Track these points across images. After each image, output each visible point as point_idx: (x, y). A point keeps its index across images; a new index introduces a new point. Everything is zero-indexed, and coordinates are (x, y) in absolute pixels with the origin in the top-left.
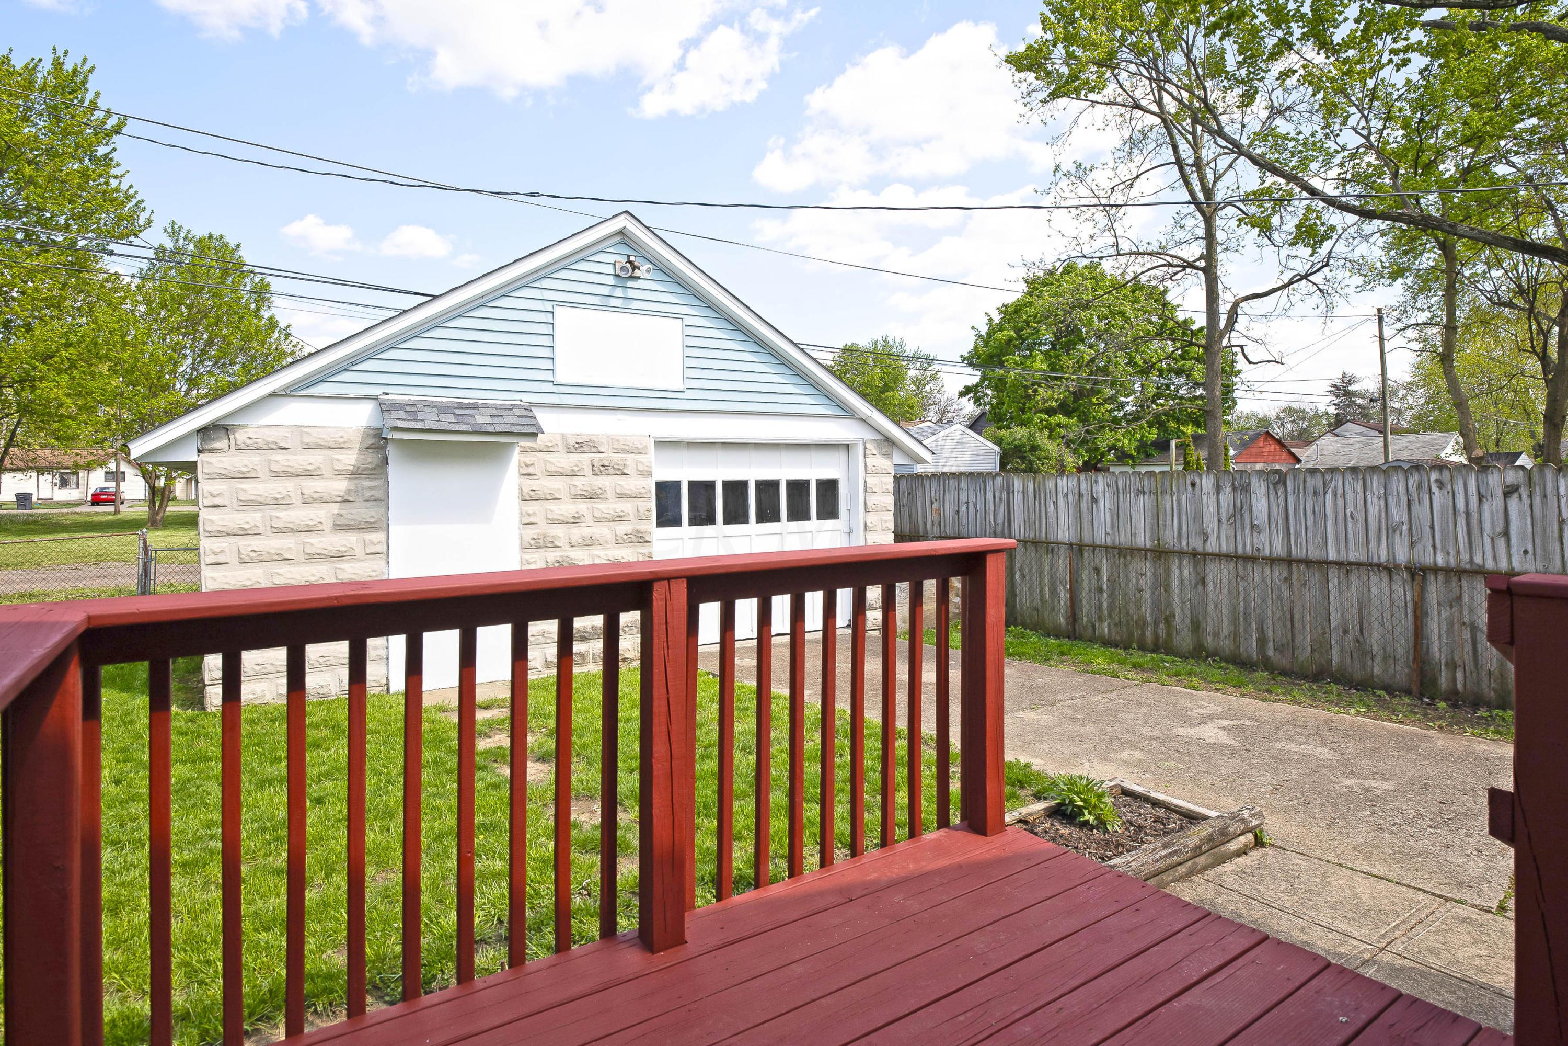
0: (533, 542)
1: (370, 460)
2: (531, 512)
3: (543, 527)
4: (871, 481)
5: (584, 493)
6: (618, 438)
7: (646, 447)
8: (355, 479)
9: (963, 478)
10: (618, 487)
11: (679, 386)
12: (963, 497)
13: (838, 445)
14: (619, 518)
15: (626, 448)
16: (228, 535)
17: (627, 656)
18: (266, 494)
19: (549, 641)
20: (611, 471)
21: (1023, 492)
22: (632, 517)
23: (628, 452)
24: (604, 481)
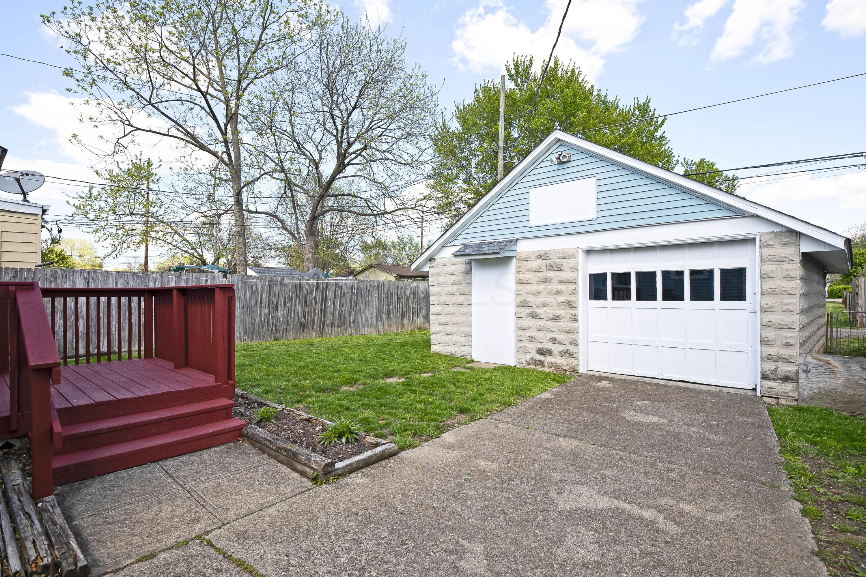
0: (520, 303)
1: (467, 268)
2: (520, 289)
3: (525, 297)
4: (766, 268)
5: (542, 280)
6: (560, 251)
7: (578, 254)
10: (558, 277)
11: (595, 217)
14: (559, 293)
15: (565, 256)
17: (563, 368)
18: (442, 281)
19: (527, 351)
20: (555, 269)
22: (566, 293)
23: (566, 258)
24: (552, 274)
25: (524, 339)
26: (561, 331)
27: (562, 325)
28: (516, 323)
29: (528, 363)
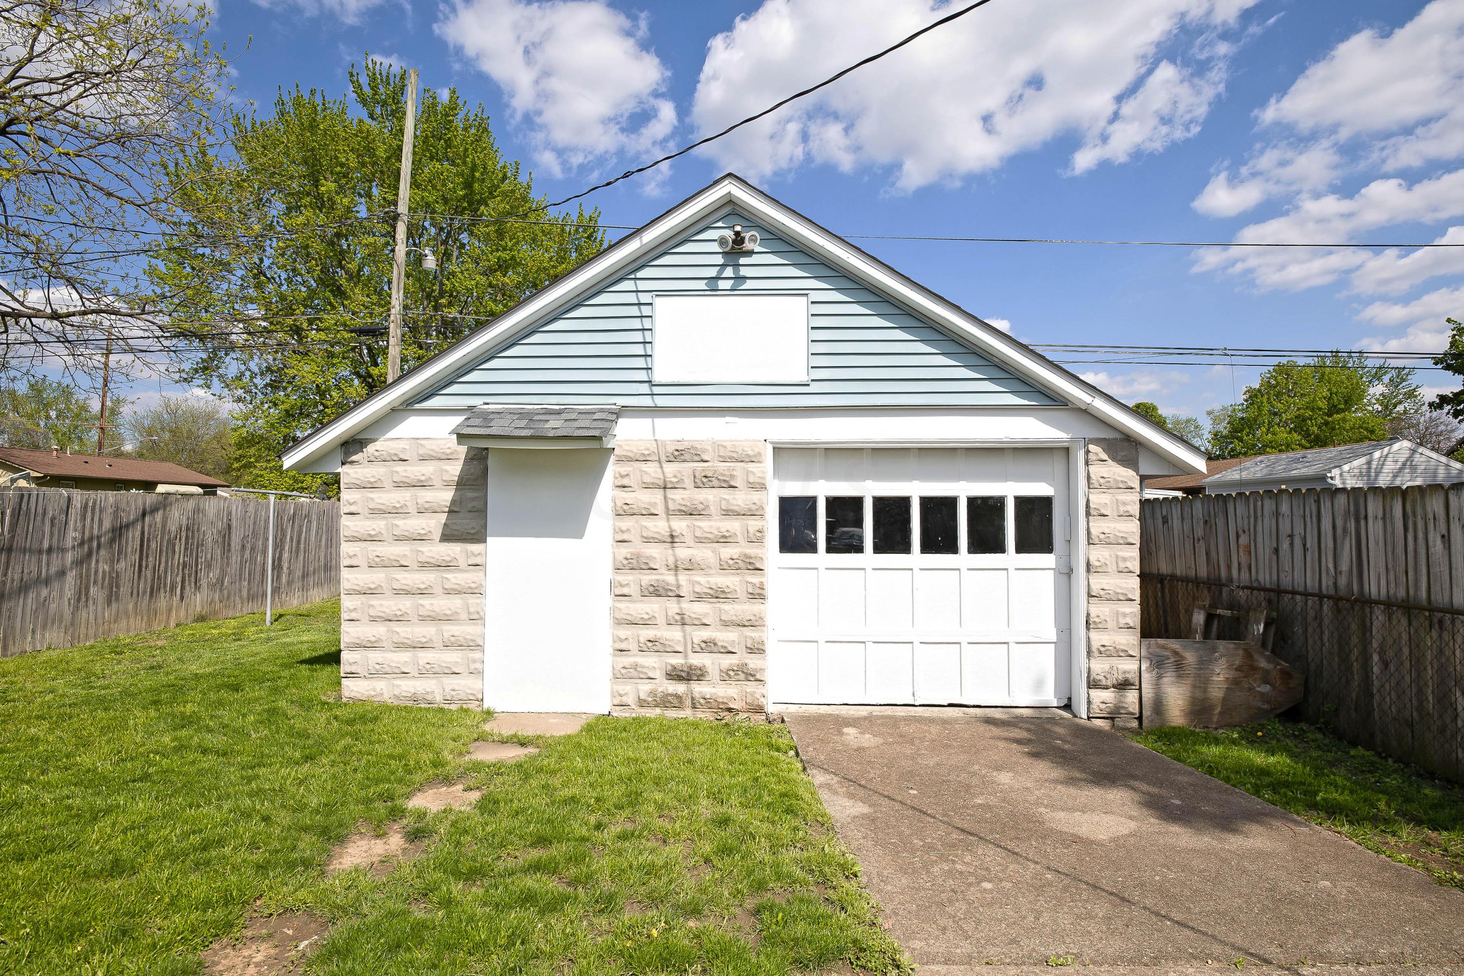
0: (625, 562)
1: (472, 471)
2: (624, 528)
3: (637, 547)
4: (1096, 499)
5: (683, 508)
6: (724, 444)
7: (759, 454)
8: (462, 489)
9: (1285, 497)
10: (723, 503)
11: (803, 378)
12: (1285, 527)
13: (1051, 449)
14: (724, 539)
15: (734, 455)
16: (361, 540)
17: (732, 706)
18: (388, 504)
19: (642, 676)
20: (715, 483)
21: (1384, 518)
22: (740, 538)
23: (737, 461)
24: (708, 496)
25: (633, 646)
26: (726, 624)
27: (730, 610)
28: (613, 609)
29: (642, 703)
